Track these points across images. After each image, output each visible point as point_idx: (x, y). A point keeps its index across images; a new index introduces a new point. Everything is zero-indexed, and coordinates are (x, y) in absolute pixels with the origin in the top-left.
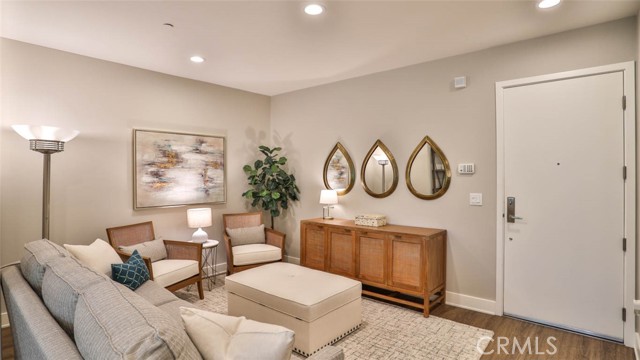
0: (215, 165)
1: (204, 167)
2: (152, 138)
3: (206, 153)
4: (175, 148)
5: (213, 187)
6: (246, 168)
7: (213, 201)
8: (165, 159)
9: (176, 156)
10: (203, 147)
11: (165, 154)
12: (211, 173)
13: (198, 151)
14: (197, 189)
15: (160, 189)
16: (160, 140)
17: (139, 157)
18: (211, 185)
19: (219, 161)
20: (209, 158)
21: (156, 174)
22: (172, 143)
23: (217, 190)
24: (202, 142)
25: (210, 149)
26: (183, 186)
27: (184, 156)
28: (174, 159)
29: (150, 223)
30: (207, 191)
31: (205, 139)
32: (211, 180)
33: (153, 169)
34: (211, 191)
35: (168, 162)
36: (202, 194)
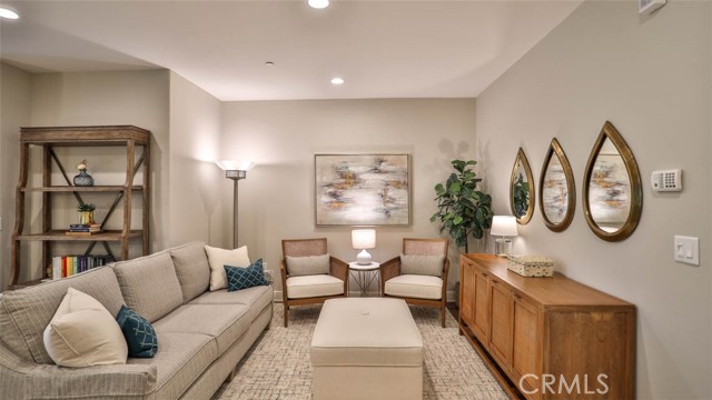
0: (398, 185)
1: (384, 187)
2: (330, 161)
3: (386, 172)
4: (353, 169)
5: (394, 209)
6: (438, 187)
7: (395, 222)
8: (343, 181)
9: (354, 176)
10: (383, 166)
11: (343, 176)
12: (391, 193)
13: (377, 171)
14: (376, 210)
15: (339, 208)
16: (337, 162)
17: (318, 179)
18: (392, 205)
19: (402, 180)
20: (390, 178)
21: (334, 195)
22: (349, 164)
23: (399, 212)
24: (382, 161)
25: (391, 168)
26: (363, 206)
27: (361, 177)
28: (351, 180)
29: (325, 240)
30: (387, 212)
31: (385, 158)
32: (392, 200)
33: (331, 190)
34: (392, 212)
35: (346, 183)
36: (383, 215)
